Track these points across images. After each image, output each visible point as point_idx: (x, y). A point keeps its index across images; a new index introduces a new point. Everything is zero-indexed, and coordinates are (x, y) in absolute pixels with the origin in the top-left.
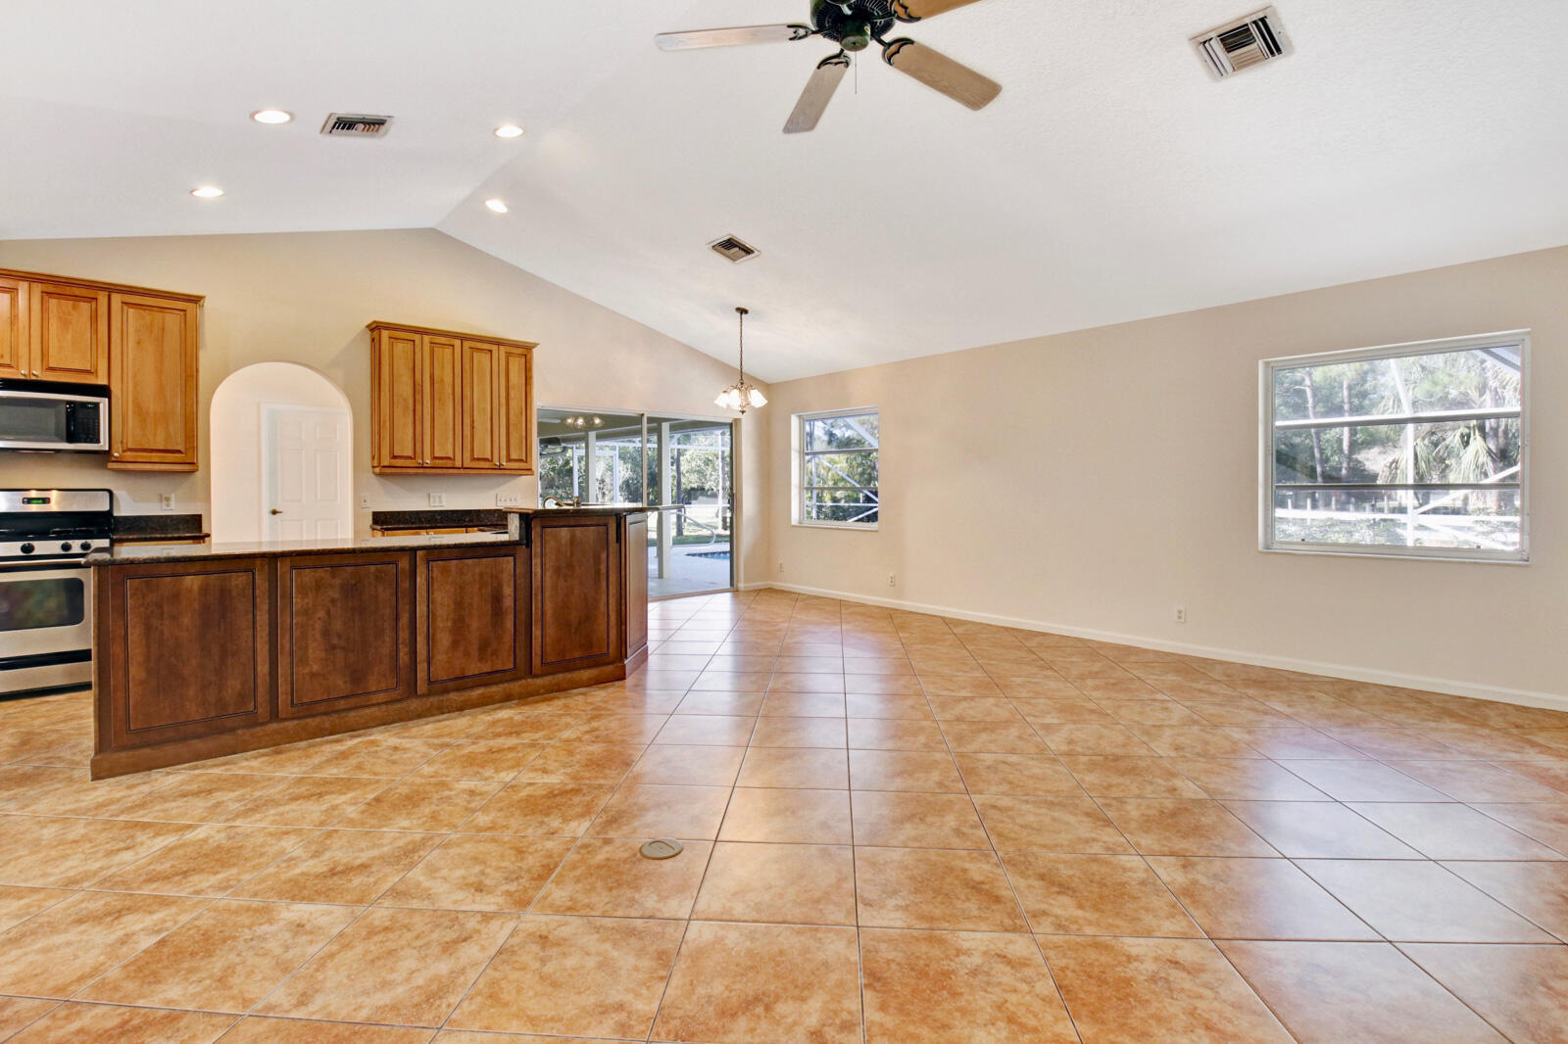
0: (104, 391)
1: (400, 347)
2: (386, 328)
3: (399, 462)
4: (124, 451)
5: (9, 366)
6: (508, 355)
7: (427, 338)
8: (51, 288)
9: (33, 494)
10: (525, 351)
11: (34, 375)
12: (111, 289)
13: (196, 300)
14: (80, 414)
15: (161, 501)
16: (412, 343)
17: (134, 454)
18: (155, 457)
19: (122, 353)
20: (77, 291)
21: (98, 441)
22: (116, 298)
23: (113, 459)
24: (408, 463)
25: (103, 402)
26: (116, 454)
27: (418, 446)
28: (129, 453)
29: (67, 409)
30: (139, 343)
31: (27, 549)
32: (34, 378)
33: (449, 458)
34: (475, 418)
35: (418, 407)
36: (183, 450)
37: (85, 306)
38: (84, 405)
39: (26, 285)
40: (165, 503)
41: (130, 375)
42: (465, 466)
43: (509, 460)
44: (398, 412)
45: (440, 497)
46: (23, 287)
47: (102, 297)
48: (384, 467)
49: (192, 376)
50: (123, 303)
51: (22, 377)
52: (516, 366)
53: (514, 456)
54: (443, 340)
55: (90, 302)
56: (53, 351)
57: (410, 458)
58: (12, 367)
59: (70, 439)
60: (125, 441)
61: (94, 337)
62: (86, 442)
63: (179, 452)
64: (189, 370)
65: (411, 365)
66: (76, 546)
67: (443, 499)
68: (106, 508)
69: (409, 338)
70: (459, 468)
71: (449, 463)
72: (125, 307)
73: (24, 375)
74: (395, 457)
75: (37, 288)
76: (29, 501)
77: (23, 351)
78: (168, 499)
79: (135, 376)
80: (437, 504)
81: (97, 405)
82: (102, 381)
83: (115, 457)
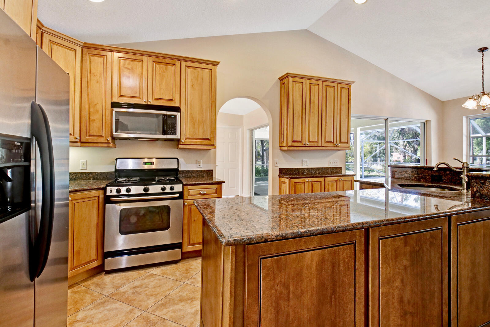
0: (177, 109)
1: (297, 85)
2: (292, 77)
3: (295, 144)
4: (185, 139)
5: (139, 98)
6: (341, 88)
7: (308, 81)
8: (157, 60)
9: (146, 160)
10: (348, 86)
11: (149, 102)
12: (182, 59)
13: (216, 64)
14: (169, 121)
15: (197, 163)
16: (302, 84)
17: (190, 140)
18: (199, 142)
19: (186, 91)
20: (167, 61)
21: (176, 134)
22: (184, 64)
23: (181, 143)
24: (300, 144)
25: (178, 114)
26: (183, 141)
27: (303, 135)
28: (188, 140)
29: (163, 118)
30: (192, 86)
31: (146, 190)
32: (149, 103)
33: (316, 142)
34: (327, 121)
35: (304, 116)
36: (210, 139)
37: (170, 68)
38: (170, 116)
39: (146, 57)
40: (198, 164)
41: (189, 101)
42: (323, 146)
43: (341, 142)
44: (295, 119)
45: (306, 161)
46: (145, 59)
47: (177, 63)
48: (289, 146)
49: (214, 102)
50: (186, 66)
51: (144, 103)
52: (345, 93)
53: (342, 141)
54: (314, 82)
55: (173, 66)
56: (157, 90)
57: (300, 142)
58: (140, 98)
59: (164, 133)
60: (186, 134)
61: (174, 83)
62: (170, 134)
63: (208, 139)
64: (213, 98)
65: (301, 95)
66: (168, 188)
67: (308, 162)
68: (176, 167)
69: (301, 81)
70: (319, 147)
71: (316, 144)
72: (187, 68)
73: (145, 102)
74: (294, 141)
75: (151, 59)
76: (145, 163)
77: (144, 90)
78: (199, 163)
79: (191, 102)
80: (305, 165)
81: (175, 116)
82: (177, 105)
83: (182, 142)
